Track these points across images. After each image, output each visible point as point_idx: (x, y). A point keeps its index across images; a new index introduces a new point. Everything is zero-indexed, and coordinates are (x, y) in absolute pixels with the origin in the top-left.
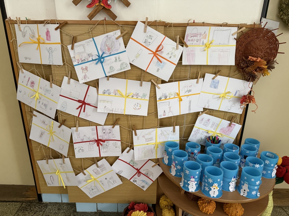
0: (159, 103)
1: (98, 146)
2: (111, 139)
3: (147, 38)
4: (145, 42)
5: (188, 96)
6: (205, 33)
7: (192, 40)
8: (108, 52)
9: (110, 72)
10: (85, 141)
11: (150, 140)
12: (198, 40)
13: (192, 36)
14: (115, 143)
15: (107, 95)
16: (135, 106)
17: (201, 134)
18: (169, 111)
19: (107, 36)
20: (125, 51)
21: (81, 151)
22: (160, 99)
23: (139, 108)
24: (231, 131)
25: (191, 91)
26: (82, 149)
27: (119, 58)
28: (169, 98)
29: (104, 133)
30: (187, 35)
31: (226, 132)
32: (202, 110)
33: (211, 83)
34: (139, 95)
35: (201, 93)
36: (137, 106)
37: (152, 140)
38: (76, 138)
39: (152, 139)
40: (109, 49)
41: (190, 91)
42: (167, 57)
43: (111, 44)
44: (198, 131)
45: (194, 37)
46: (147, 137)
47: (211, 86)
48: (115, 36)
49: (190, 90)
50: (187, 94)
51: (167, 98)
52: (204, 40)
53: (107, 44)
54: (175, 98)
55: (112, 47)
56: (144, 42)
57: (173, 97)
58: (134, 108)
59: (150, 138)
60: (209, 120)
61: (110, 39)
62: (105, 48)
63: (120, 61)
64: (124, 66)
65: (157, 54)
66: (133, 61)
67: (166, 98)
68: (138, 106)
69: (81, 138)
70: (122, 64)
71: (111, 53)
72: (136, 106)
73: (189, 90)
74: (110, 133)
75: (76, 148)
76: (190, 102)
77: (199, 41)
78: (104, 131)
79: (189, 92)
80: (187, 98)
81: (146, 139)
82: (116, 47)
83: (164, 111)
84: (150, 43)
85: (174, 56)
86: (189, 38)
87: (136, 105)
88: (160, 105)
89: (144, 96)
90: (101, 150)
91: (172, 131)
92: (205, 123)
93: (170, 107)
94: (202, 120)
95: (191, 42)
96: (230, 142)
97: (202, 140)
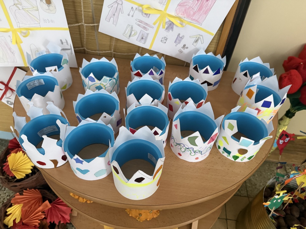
17: (129, 15)
96: (203, 42)
97: (133, 33)
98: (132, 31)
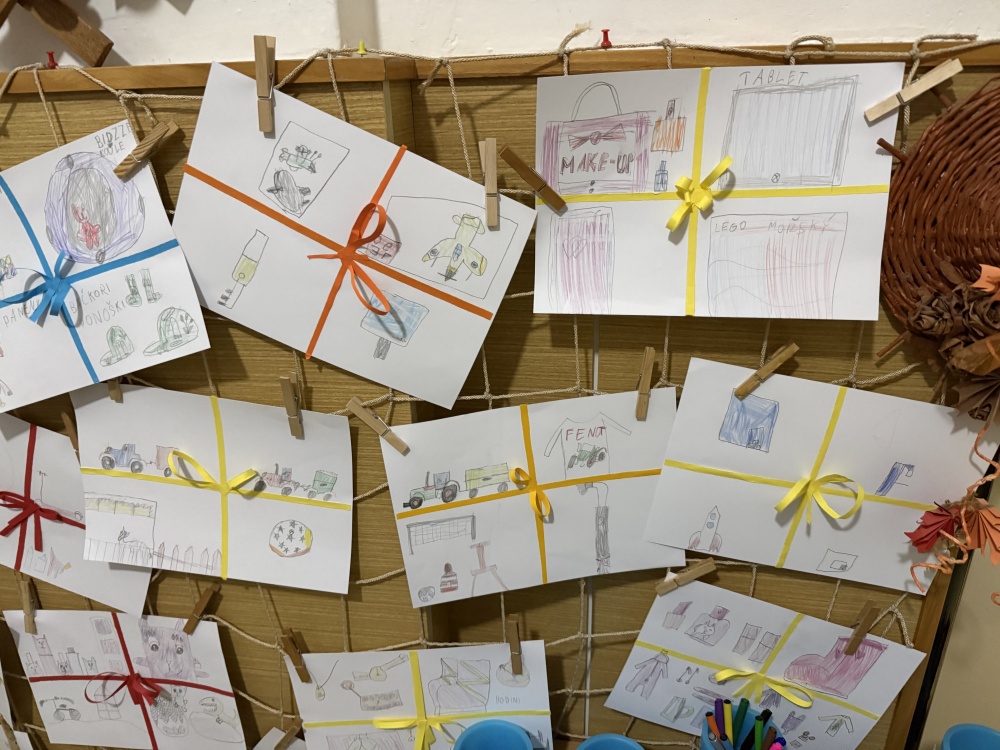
0: (408, 527)
1: (136, 703)
2: (188, 681)
3: (283, 165)
4: (275, 190)
5: (588, 483)
6: (671, 111)
7: (587, 163)
8: (90, 247)
9: (114, 360)
10: (75, 674)
11: (383, 703)
12: (630, 159)
13: (583, 140)
14: (211, 702)
15: (126, 475)
16: (277, 536)
17: (679, 680)
18: (478, 567)
19: (69, 161)
20: (173, 244)
21: (67, 714)
22: (413, 507)
23: (303, 547)
24: (858, 677)
25: (602, 457)
26: (69, 705)
27: (147, 283)
28: (472, 496)
29: (155, 648)
30: (548, 131)
31: (829, 678)
32: (680, 560)
33: (729, 414)
34: (294, 477)
35: (665, 470)
36: (290, 537)
37: (395, 705)
38: (36, 657)
39: (394, 700)
40: (91, 233)
41: (596, 456)
42: (431, 274)
43: (100, 204)
44: (661, 666)
45: (595, 142)
46: (366, 688)
47: (724, 434)
48: (109, 157)
49: (594, 453)
50: (581, 471)
51: (458, 499)
52: (666, 156)
53: (78, 204)
54: (503, 493)
55: (104, 221)
56: (271, 191)
57: (494, 490)
58: (276, 545)
59: (384, 697)
60: (721, 614)
61: (87, 176)
62: (69, 226)
63: (153, 298)
64: (175, 326)
65: (365, 260)
66: (226, 298)
67: (454, 496)
68: (297, 535)
69: (56, 657)
70: (165, 318)
71: (103, 254)
72: (283, 537)
73: (590, 449)
74: (178, 652)
75: (42, 702)
76: (603, 516)
77: (633, 166)
78: (152, 640)
79: (590, 463)
80: (583, 493)
81: (365, 699)
82: (126, 218)
83: (448, 568)
84: (305, 191)
85: (474, 265)
86: (565, 151)
87: (286, 532)
88: (419, 538)
89: (324, 483)
90: (156, 722)
91: (509, 667)
92: (701, 630)
93: (480, 547)
94: (683, 609)
95: (583, 176)
96: (851, 730)
97: (685, 711)
98: (683, 707)
